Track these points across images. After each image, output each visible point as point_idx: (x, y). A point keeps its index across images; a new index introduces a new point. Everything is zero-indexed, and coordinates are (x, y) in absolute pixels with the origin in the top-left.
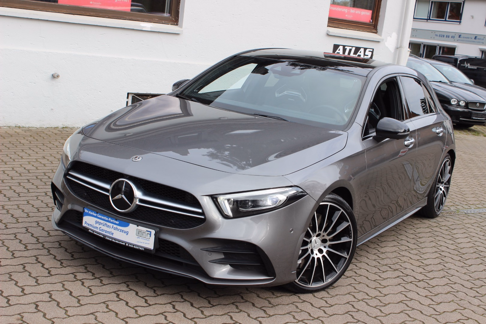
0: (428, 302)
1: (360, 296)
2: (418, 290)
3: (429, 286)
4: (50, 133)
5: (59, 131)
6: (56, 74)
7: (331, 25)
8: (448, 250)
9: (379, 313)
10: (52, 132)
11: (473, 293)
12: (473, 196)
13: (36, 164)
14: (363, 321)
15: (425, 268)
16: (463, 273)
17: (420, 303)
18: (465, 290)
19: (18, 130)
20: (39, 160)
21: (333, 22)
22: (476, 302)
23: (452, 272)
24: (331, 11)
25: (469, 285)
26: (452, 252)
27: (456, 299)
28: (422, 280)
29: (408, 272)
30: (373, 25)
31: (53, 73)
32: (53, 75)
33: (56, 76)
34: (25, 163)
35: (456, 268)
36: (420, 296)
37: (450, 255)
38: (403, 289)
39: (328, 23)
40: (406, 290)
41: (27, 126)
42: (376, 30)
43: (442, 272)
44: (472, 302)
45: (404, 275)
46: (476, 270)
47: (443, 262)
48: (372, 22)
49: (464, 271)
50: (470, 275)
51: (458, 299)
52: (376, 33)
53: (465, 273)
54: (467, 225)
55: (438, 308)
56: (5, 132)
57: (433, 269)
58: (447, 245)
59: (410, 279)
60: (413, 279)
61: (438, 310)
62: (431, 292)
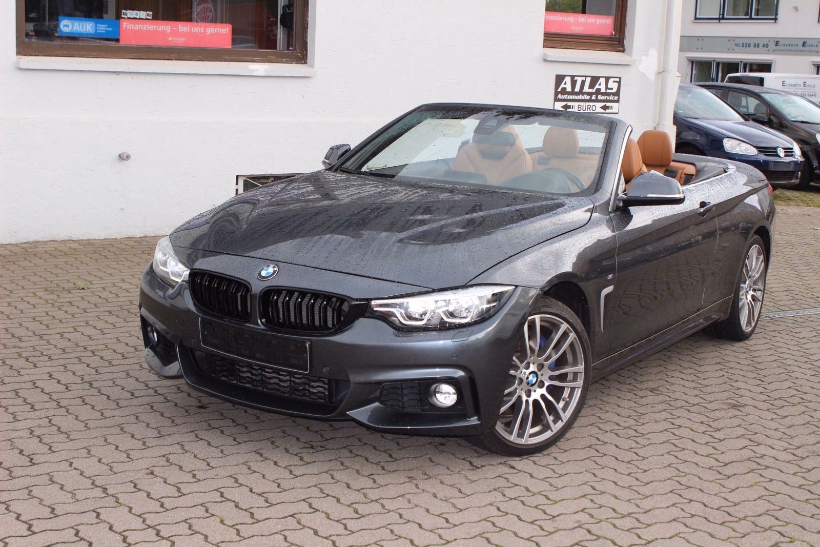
0: (703, 428)
1: (607, 427)
2: (691, 416)
3: (707, 410)
4: (122, 246)
5: (135, 242)
6: (125, 154)
7: (549, 45)
8: (739, 366)
9: (634, 445)
10: (126, 245)
11: (770, 415)
12: (786, 293)
13: (114, 290)
14: (611, 454)
15: (703, 389)
16: (759, 392)
17: (692, 430)
18: (759, 412)
19: (74, 246)
20: (116, 284)
21: (552, 39)
22: (773, 425)
23: (742, 392)
24: (546, 22)
25: (765, 406)
26: (745, 368)
27: (744, 423)
28: (697, 404)
29: (677, 395)
30: (617, 38)
31: (120, 152)
32: (120, 156)
33: (125, 157)
34: (98, 289)
35: (748, 387)
36: (692, 423)
37: (741, 372)
38: (670, 416)
39: (544, 42)
40: (673, 417)
41: (86, 238)
42: (623, 46)
43: (726, 394)
44: (767, 427)
45: (671, 399)
46: (777, 388)
47: (730, 381)
48: (615, 34)
49: (759, 390)
50: (769, 394)
51: (746, 423)
52: (623, 51)
53: (761, 393)
54: (772, 333)
55: (718, 435)
56: (54, 249)
57: (714, 390)
58: (738, 360)
59: (679, 404)
60: (684, 404)
61: (717, 437)
62: (708, 417)
